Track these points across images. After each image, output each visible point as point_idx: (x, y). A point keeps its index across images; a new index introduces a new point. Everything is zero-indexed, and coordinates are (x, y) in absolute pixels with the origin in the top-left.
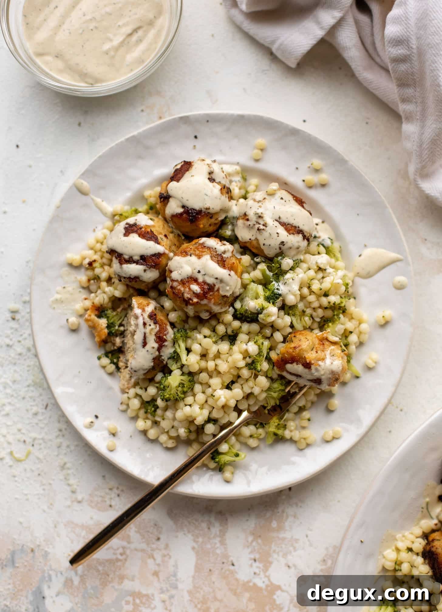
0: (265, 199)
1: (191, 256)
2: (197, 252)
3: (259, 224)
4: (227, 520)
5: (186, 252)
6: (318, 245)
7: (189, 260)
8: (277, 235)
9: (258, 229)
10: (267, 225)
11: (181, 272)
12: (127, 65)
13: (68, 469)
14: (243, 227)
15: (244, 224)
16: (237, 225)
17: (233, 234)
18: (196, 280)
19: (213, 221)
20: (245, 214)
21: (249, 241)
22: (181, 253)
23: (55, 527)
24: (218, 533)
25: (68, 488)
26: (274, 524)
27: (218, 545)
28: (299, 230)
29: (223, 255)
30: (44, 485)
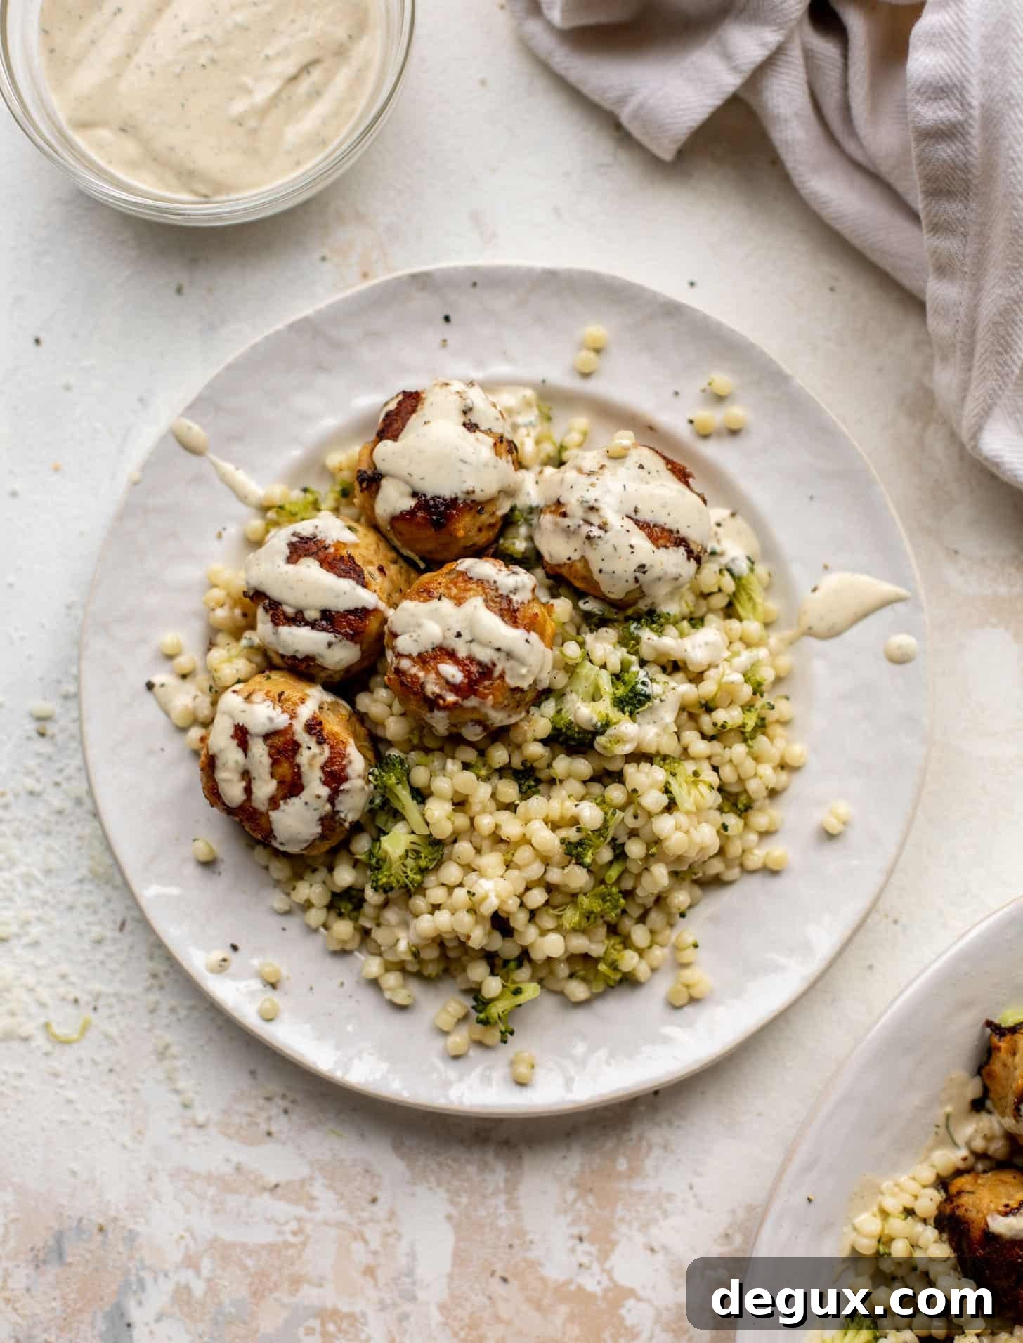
0: (603, 467)
1: (440, 599)
2: (454, 591)
3: (591, 524)
4: (520, 1157)
5: (429, 592)
6: (721, 571)
7: (436, 610)
8: (630, 550)
9: (588, 538)
10: (608, 527)
11: (419, 636)
12: (289, 153)
13: (175, 1057)
14: (554, 531)
15: (556, 524)
16: (539, 525)
17: (531, 545)
18: (451, 655)
19: (485, 518)
20: (559, 503)
21: (568, 562)
22: (418, 593)
23: (150, 1179)
24: (502, 1185)
25: (176, 1099)
26: (622, 1164)
27: (502, 1210)
28: (679, 538)
29: (512, 596)
30: (121, 1092)
